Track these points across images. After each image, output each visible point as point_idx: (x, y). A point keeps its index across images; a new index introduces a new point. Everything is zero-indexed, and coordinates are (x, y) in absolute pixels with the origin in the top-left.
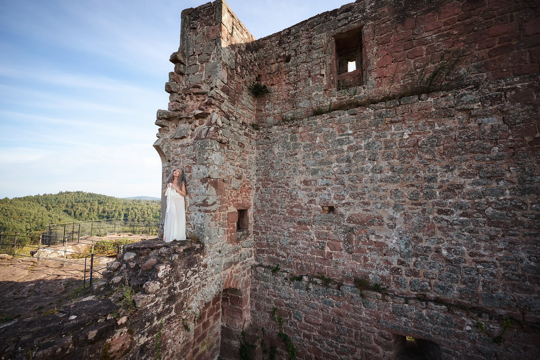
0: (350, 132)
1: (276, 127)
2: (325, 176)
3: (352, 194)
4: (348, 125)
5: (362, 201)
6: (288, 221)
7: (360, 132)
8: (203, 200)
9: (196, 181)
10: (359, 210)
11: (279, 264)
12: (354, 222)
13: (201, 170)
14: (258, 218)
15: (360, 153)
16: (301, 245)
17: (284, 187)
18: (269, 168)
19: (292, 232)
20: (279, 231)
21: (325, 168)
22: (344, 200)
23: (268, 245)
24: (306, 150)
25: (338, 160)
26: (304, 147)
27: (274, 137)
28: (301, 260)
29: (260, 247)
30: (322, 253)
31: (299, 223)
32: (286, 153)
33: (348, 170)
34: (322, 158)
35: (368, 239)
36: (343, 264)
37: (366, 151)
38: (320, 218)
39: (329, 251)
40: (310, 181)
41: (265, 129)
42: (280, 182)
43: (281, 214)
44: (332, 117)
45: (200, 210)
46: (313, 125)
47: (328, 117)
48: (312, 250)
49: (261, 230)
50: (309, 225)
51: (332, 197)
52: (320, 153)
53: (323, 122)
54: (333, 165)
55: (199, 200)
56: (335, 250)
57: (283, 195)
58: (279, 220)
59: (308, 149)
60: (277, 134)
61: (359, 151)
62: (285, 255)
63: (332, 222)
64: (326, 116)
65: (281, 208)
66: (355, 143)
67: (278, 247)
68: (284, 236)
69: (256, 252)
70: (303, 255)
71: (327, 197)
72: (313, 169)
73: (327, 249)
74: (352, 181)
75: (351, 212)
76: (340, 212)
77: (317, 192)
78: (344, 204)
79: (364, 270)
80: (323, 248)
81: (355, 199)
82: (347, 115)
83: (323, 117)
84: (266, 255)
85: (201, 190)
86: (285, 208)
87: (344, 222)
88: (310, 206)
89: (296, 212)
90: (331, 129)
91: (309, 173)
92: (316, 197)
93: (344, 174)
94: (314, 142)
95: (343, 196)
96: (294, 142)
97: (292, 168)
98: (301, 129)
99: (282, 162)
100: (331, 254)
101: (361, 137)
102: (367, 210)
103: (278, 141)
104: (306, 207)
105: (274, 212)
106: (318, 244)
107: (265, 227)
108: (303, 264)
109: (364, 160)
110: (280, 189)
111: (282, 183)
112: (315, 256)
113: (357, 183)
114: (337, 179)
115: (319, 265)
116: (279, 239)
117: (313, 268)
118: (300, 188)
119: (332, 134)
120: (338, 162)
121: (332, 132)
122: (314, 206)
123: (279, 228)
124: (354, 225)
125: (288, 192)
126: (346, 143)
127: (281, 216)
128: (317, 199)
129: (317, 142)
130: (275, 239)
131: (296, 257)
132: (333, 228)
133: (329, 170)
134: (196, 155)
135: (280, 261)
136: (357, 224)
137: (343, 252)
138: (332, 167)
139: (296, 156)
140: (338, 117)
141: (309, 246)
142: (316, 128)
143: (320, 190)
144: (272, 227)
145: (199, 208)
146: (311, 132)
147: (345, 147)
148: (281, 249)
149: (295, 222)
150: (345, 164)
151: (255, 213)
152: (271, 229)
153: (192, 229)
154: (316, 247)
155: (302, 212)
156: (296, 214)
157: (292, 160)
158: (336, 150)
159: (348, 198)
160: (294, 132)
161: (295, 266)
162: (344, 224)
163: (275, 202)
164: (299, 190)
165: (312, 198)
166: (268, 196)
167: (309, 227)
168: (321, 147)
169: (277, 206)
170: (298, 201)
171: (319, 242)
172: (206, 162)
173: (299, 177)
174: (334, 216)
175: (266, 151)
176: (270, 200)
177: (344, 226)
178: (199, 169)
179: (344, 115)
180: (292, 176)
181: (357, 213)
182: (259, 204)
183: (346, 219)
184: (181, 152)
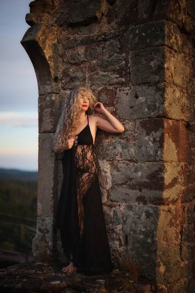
8: (149, 172)
13: (142, 99)
45: (141, 199)
55: (140, 174)
85: (143, 148)
134: (127, 62)
145: (139, 194)
153: (121, 245)
172: (157, 78)
178: (137, 97)
184: (86, 57)
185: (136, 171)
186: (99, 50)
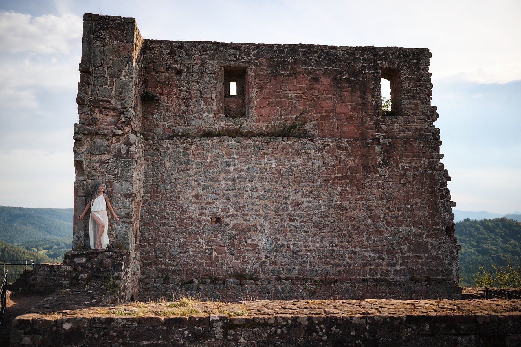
0: (236, 157)
1: (168, 141)
2: (215, 192)
3: (235, 207)
4: (234, 150)
5: (243, 213)
6: (178, 233)
7: (243, 157)
8: (126, 212)
9: (119, 195)
10: (240, 220)
11: (169, 273)
12: (236, 230)
13: (124, 186)
14: (145, 231)
15: (243, 174)
16: (191, 253)
17: (175, 201)
18: (159, 181)
19: (182, 242)
20: (169, 243)
21: (215, 185)
22: (229, 212)
23: (156, 257)
24: (198, 167)
25: (225, 179)
26: (196, 164)
27: (165, 150)
28: (190, 266)
29: (147, 260)
30: (210, 257)
31: (190, 233)
32: (178, 168)
33: (233, 188)
34: (212, 176)
35: (246, 242)
36: (227, 264)
37: (247, 174)
38: (209, 228)
39: (216, 255)
40: (201, 195)
41: (155, 141)
42: (171, 195)
43: (171, 226)
44: (221, 142)
45: (123, 222)
46: (205, 145)
47: (219, 140)
48: (202, 256)
49: (149, 243)
50: (199, 234)
51: (220, 209)
52: (210, 171)
53: (214, 144)
54: (221, 183)
55: (123, 213)
56: (221, 254)
57: (173, 208)
58: (169, 232)
59: (200, 167)
60: (169, 148)
61: (242, 173)
62: (175, 264)
63: (220, 231)
64: (217, 140)
65: (172, 220)
66: (239, 166)
67: (167, 257)
68: (174, 246)
69: (142, 266)
70: (192, 262)
71: (215, 210)
72: (204, 185)
73: (215, 254)
74: (236, 197)
75: (235, 222)
76: (226, 223)
77: (207, 206)
78: (229, 216)
79: (243, 266)
80: (211, 253)
81: (237, 211)
82: (234, 142)
83: (214, 140)
84: (153, 267)
85: (124, 204)
86: (175, 220)
87: (229, 230)
88: (201, 218)
89: (187, 224)
90: (220, 151)
91: (200, 188)
92: (206, 210)
93: (230, 191)
94: (206, 161)
95: (228, 209)
96: (187, 159)
97: (184, 182)
98: (193, 147)
99: (174, 176)
100: (217, 257)
101: (244, 162)
102: (246, 220)
103: (169, 154)
104: (196, 219)
105: (164, 224)
106: (207, 250)
107: (154, 240)
108: (193, 269)
109: (245, 181)
110: (171, 202)
111: (173, 196)
112: (204, 261)
113: (239, 199)
114: (224, 195)
115: (208, 268)
116: (169, 250)
117: (202, 272)
118: (191, 201)
119: (221, 156)
120: (225, 181)
121: (221, 154)
122: (204, 218)
123: (169, 239)
124: (236, 232)
125: (179, 205)
126: (232, 165)
127: (172, 227)
128: (207, 212)
129: (208, 161)
130: (164, 250)
131: (186, 264)
132: (220, 235)
133: (218, 187)
134: (118, 172)
135: (169, 270)
136: (239, 231)
137: (227, 254)
138: (221, 184)
139: (188, 172)
140: (227, 143)
141: (199, 253)
142: (208, 149)
143: (209, 203)
144: (161, 239)
145: (122, 220)
146: (203, 151)
147: (231, 169)
148: (171, 259)
149: (185, 233)
150: (231, 183)
151: (142, 226)
152: (160, 241)
153: (114, 239)
154: (205, 254)
155: (192, 223)
156: (186, 226)
157: (184, 175)
158: (225, 170)
159: (232, 211)
160: (186, 149)
161: (185, 273)
162: (229, 232)
163: (165, 214)
164: (190, 204)
165: (202, 211)
166: (157, 209)
167: (198, 236)
168: (211, 166)
169: (167, 219)
170: (189, 213)
171: (207, 249)
172: (130, 179)
173: (190, 191)
174: (221, 226)
175: (156, 163)
176: (159, 213)
177: (229, 233)
178: (122, 185)
179: (231, 141)
180: (183, 190)
181: (239, 222)
182: (146, 217)
183: (230, 228)
184: (100, 168)
185: (121, 212)
186: (106, 166)
